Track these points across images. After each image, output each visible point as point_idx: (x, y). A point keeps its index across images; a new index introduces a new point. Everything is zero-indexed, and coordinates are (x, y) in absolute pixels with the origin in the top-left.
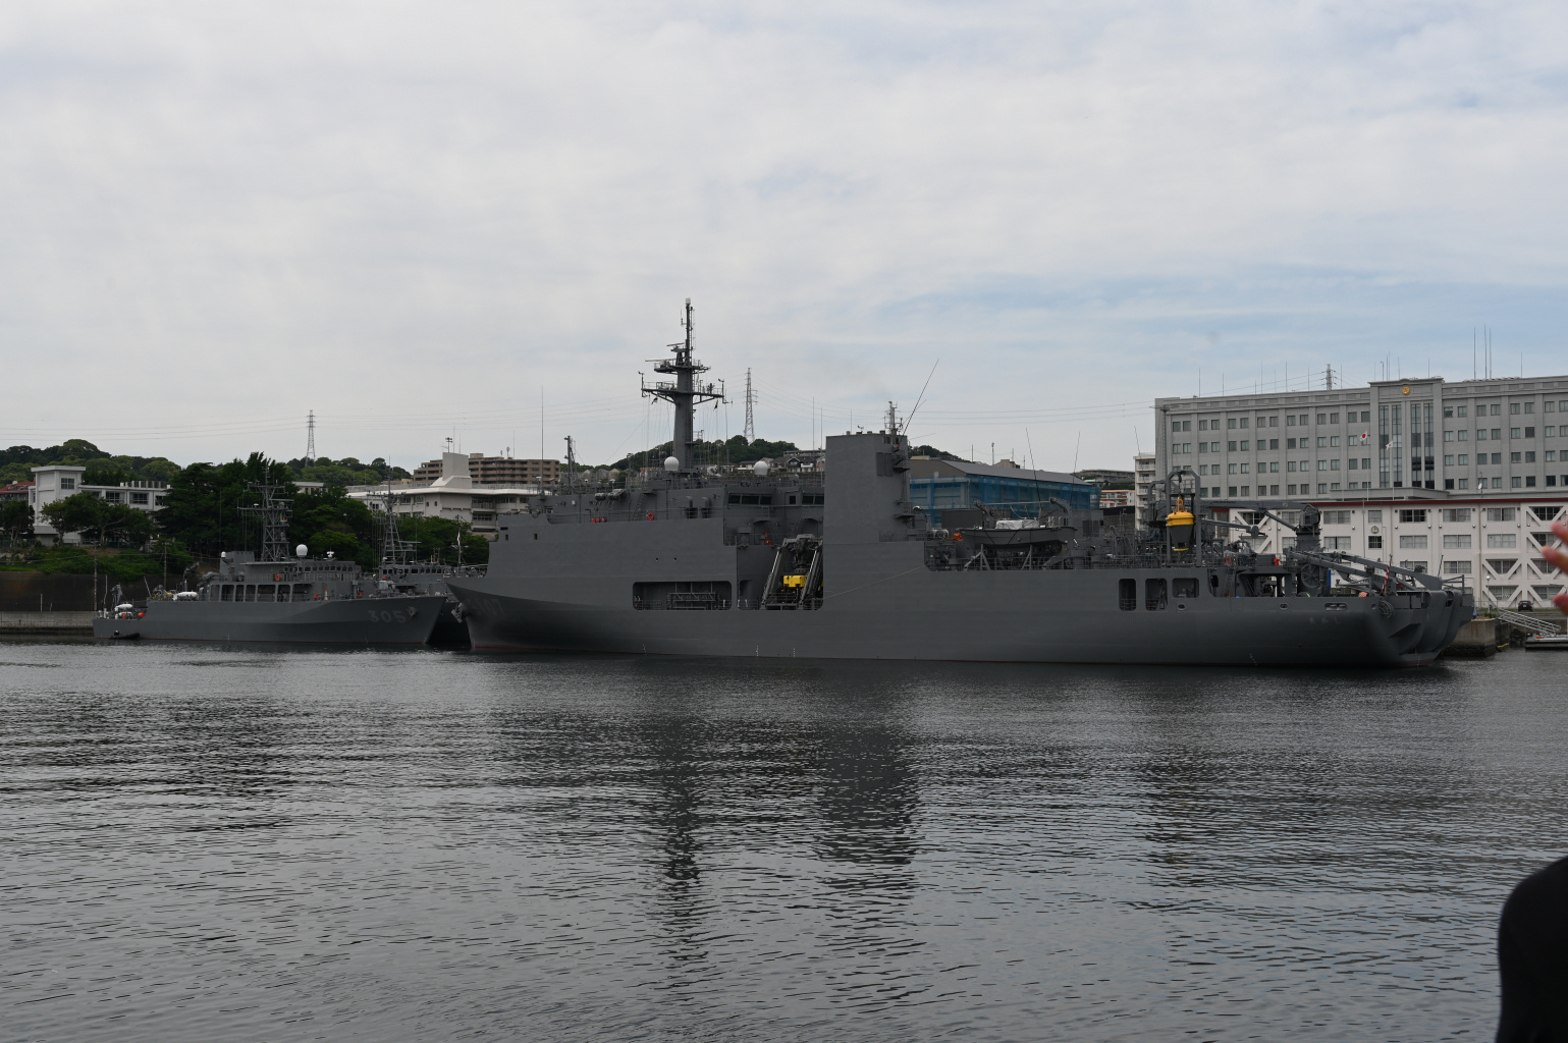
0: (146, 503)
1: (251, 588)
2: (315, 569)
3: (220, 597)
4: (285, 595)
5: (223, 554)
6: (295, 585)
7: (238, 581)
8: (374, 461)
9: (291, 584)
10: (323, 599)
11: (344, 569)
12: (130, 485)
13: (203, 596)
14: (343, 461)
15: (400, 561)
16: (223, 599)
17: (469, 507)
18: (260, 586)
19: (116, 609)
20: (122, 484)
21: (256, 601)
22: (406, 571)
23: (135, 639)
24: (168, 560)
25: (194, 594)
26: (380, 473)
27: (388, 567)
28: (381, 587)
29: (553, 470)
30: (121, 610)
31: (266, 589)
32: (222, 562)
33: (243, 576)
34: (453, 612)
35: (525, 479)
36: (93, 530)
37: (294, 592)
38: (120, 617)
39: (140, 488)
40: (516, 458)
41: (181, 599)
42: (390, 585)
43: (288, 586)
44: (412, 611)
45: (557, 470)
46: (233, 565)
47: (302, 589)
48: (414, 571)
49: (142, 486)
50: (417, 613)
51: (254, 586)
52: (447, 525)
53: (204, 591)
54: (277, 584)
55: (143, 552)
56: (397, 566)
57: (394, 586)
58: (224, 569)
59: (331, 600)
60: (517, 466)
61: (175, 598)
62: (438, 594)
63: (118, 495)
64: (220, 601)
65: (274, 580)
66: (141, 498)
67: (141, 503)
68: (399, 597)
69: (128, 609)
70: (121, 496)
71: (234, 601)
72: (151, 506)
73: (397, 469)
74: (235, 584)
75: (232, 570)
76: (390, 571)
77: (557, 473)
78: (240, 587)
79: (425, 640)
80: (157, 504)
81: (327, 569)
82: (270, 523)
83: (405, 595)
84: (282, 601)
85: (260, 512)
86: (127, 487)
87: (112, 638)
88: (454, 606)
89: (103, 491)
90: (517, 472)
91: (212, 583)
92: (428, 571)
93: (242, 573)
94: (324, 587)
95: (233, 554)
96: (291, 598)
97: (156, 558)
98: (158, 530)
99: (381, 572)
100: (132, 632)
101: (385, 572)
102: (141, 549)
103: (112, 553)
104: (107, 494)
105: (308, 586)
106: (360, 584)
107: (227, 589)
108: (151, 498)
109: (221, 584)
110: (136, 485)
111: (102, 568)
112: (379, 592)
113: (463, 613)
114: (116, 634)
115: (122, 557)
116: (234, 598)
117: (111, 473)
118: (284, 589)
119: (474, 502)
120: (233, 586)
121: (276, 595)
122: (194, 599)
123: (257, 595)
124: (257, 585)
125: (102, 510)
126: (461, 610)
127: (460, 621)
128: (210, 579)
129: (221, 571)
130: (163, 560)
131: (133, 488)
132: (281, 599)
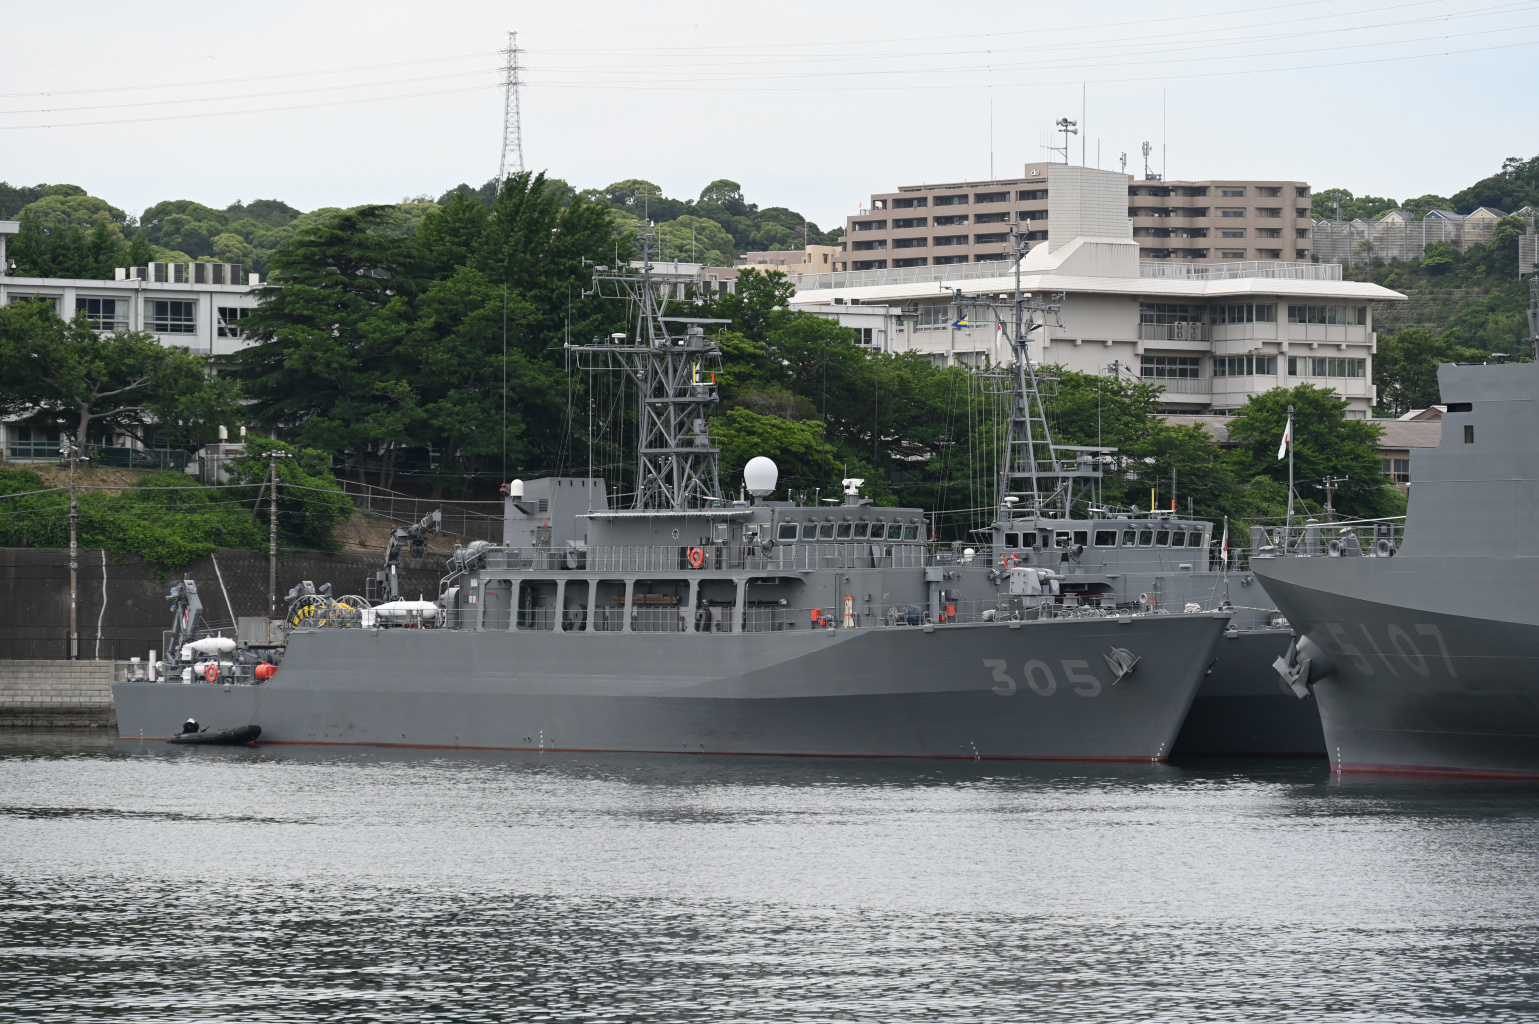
0: (190, 329)
1: (611, 589)
2: (809, 532)
3: (514, 619)
4: (717, 612)
5: (517, 487)
6: (752, 581)
7: (564, 567)
8: (708, 191)
9: (740, 578)
10: (839, 622)
11: (895, 532)
12: (143, 275)
13: (457, 615)
14: (611, 190)
15: (1051, 509)
16: (520, 624)
17: (1131, 336)
18: (638, 584)
19: (186, 652)
20: (120, 272)
21: (627, 629)
22: (1081, 537)
23: (246, 742)
24: (280, 504)
25: (428, 607)
26: (728, 227)
27: (1021, 527)
28: (1016, 587)
29: (1288, 214)
30: (200, 656)
31: (660, 593)
32: (510, 511)
33: (583, 555)
34: (1280, 665)
35: (1200, 243)
36: (50, 413)
37: (749, 604)
38: (197, 678)
39: (171, 284)
40: (1170, 177)
41: (386, 622)
42: (1045, 582)
43: (730, 585)
44: (1122, 660)
45: (1301, 212)
46: (548, 518)
47: (772, 593)
48: (1104, 538)
49: (178, 279)
50: (1135, 668)
51: (622, 585)
52: (1092, 394)
53: (459, 599)
54: (694, 578)
55: (199, 479)
56: (1046, 523)
57: (1055, 585)
58: (517, 532)
59: (866, 628)
60: (1175, 201)
61: (368, 618)
62: (1192, 608)
63: (110, 305)
64: (513, 628)
65: (683, 565)
66: (176, 313)
67: (176, 329)
68: (1071, 618)
69: (224, 655)
70: (119, 308)
71: (558, 628)
72: (207, 339)
73: (778, 215)
74: (561, 578)
75: (544, 536)
76: (1029, 539)
77: (1303, 223)
78: (577, 587)
79: (1161, 749)
80: (222, 333)
81: (845, 530)
82: (660, 391)
83: (1089, 614)
84: (707, 628)
85: (629, 357)
86: (134, 282)
87: (177, 742)
88: (1279, 644)
89: (68, 295)
90: (1176, 221)
91: (486, 576)
92: (1146, 538)
93: (580, 545)
94: (842, 586)
95: (544, 486)
96: (738, 620)
97: (246, 497)
98: (241, 413)
99: (999, 543)
100: (237, 723)
101: (1012, 540)
102: (193, 469)
103: (114, 484)
104: (81, 303)
105: (789, 584)
106: (947, 578)
107: (534, 593)
108: (206, 316)
109: (517, 578)
110: (161, 276)
111: (90, 529)
112: (1016, 602)
113: (1312, 666)
114: (190, 728)
115: (145, 497)
116: (559, 620)
117: (78, 238)
118: (716, 593)
119: (1144, 319)
120: (553, 584)
121: (689, 612)
122: (430, 622)
123: (629, 609)
124: (629, 583)
125: (83, 351)
126: (1305, 659)
127: (1300, 691)
128: (480, 563)
129: (506, 540)
130: (267, 503)
131: (152, 284)
132: (704, 624)
